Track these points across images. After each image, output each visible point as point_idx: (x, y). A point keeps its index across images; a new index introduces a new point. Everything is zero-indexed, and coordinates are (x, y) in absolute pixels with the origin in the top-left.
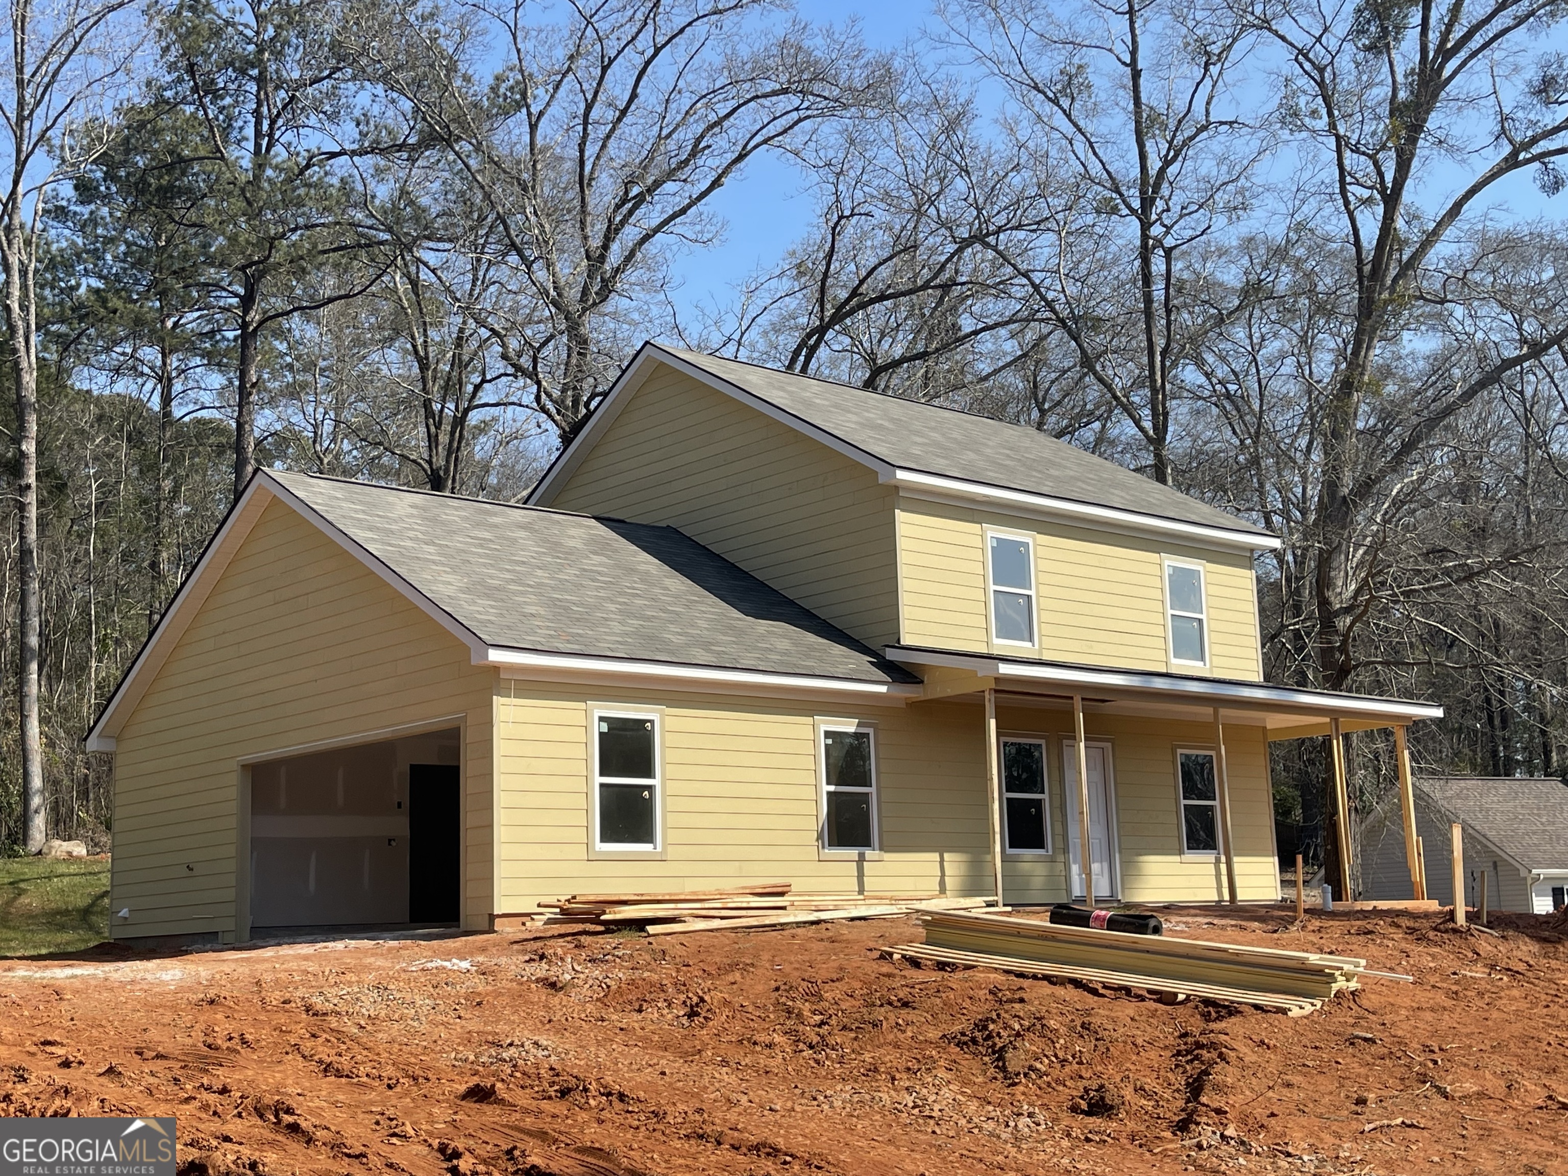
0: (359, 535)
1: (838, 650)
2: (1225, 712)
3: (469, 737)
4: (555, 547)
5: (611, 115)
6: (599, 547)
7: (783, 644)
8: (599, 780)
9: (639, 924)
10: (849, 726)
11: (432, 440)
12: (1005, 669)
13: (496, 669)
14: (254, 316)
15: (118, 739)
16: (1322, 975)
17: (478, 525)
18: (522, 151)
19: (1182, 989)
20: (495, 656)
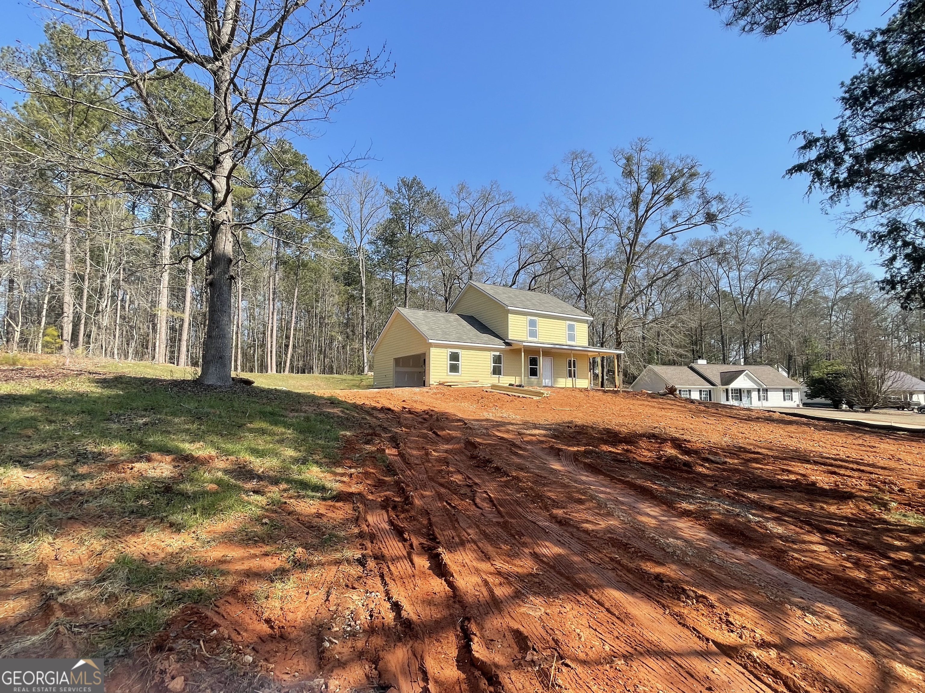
0: (411, 319)
1: (497, 339)
2: (573, 352)
3: (427, 354)
4: (447, 321)
5: (477, 227)
6: (456, 320)
7: (487, 339)
8: (449, 362)
9: (450, 386)
10: (498, 353)
11: (446, 291)
12: (524, 344)
13: (431, 343)
14: (409, 266)
15: (375, 353)
16: (543, 394)
17: (434, 317)
18: (460, 232)
19: (521, 395)
20: (430, 341)
